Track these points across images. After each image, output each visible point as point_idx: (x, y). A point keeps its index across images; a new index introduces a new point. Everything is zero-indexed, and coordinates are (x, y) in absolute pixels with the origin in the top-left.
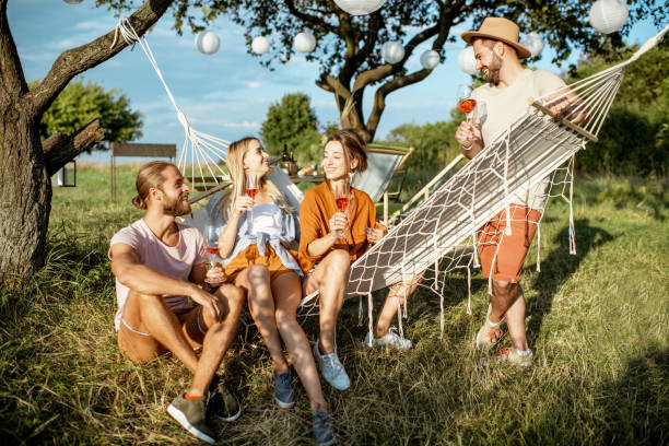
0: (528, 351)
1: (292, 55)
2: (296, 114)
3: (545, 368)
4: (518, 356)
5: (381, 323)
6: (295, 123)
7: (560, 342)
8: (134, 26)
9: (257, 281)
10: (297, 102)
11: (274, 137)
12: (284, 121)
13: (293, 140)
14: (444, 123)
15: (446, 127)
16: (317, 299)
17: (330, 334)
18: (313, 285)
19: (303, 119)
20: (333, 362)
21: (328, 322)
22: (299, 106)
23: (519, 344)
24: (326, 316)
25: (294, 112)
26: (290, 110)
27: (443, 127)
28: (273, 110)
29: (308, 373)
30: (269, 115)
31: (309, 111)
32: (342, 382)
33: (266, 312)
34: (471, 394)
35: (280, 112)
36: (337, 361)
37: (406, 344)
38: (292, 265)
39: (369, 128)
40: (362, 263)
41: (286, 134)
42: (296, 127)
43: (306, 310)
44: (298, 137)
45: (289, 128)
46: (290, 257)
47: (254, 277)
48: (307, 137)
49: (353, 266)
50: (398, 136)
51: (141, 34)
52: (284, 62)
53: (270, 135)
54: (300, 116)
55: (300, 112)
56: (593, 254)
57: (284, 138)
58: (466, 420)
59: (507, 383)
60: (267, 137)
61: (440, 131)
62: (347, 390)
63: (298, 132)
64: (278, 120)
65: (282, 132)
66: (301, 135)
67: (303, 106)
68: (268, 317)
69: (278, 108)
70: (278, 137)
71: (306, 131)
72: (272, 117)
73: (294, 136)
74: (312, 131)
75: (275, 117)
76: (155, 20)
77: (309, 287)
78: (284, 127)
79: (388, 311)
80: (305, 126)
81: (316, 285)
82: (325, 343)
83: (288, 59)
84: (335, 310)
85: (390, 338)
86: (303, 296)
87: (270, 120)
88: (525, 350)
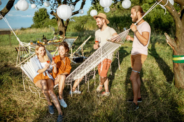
0: (109, 92)
1: (43, 3)
2: (43, 14)
3: (113, 97)
4: (106, 94)
5: (73, 89)
6: (43, 16)
7: (116, 88)
8: (2, 14)
9: (43, 85)
10: (43, 10)
11: (37, 21)
12: (40, 16)
13: (43, 21)
14: (85, 16)
15: (86, 17)
16: (58, 86)
17: (61, 95)
18: (56, 83)
19: (45, 15)
20: (63, 101)
21: (61, 92)
22: (44, 12)
23: (107, 91)
24: (60, 91)
25: (42, 13)
26: (41, 13)
27: (85, 17)
28: (36, 13)
29: (58, 106)
30: (35, 15)
31: (47, 13)
32: (65, 106)
33: (46, 92)
34: (96, 107)
35: (38, 14)
36: (64, 101)
37: (79, 93)
38: (51, 77)
39: (65, 26)
40: (69, 77)
41: (40, 20)
42: (43, 18)
43: (55, 89)
44: (44, 21)
45: (41, 18)
46: (50, 75)
47: (43, 84)
48: (47, 20)
49: (67, 78)
50: (72, 20)
51: (4, 16)
52: (41, 6)
53: (36, 20)
54: (44, 15)
55: (44, 13)
56: (124, 59)
57: (40, 21)
58: (95, 113)
59: (104, 102)
60: (35, 21)
61: (84, 18)
62: (67, 107)
63: (44, 19)
64: (38, 16)
65: (39, 19)
66: (45, 20)
67: (45, 12)
68: (47, 93)
69: (37, 12)
70: (38, 21)
71: (46, 19)
72: (36, 15)
73: (43, 20)
74: (48, 19)
75: (37, 15)
76: (8, 12)
77: (55, 83)
78: (40, 18)
79: (75, 86)
80: (46, 17)
81: (57, 83)
82: (61, 97)
83: (42, 4)
84: (62, 89)
85: (76, 92)
86: (54, 85)
87: (35, 16)
88: (108, 92)
